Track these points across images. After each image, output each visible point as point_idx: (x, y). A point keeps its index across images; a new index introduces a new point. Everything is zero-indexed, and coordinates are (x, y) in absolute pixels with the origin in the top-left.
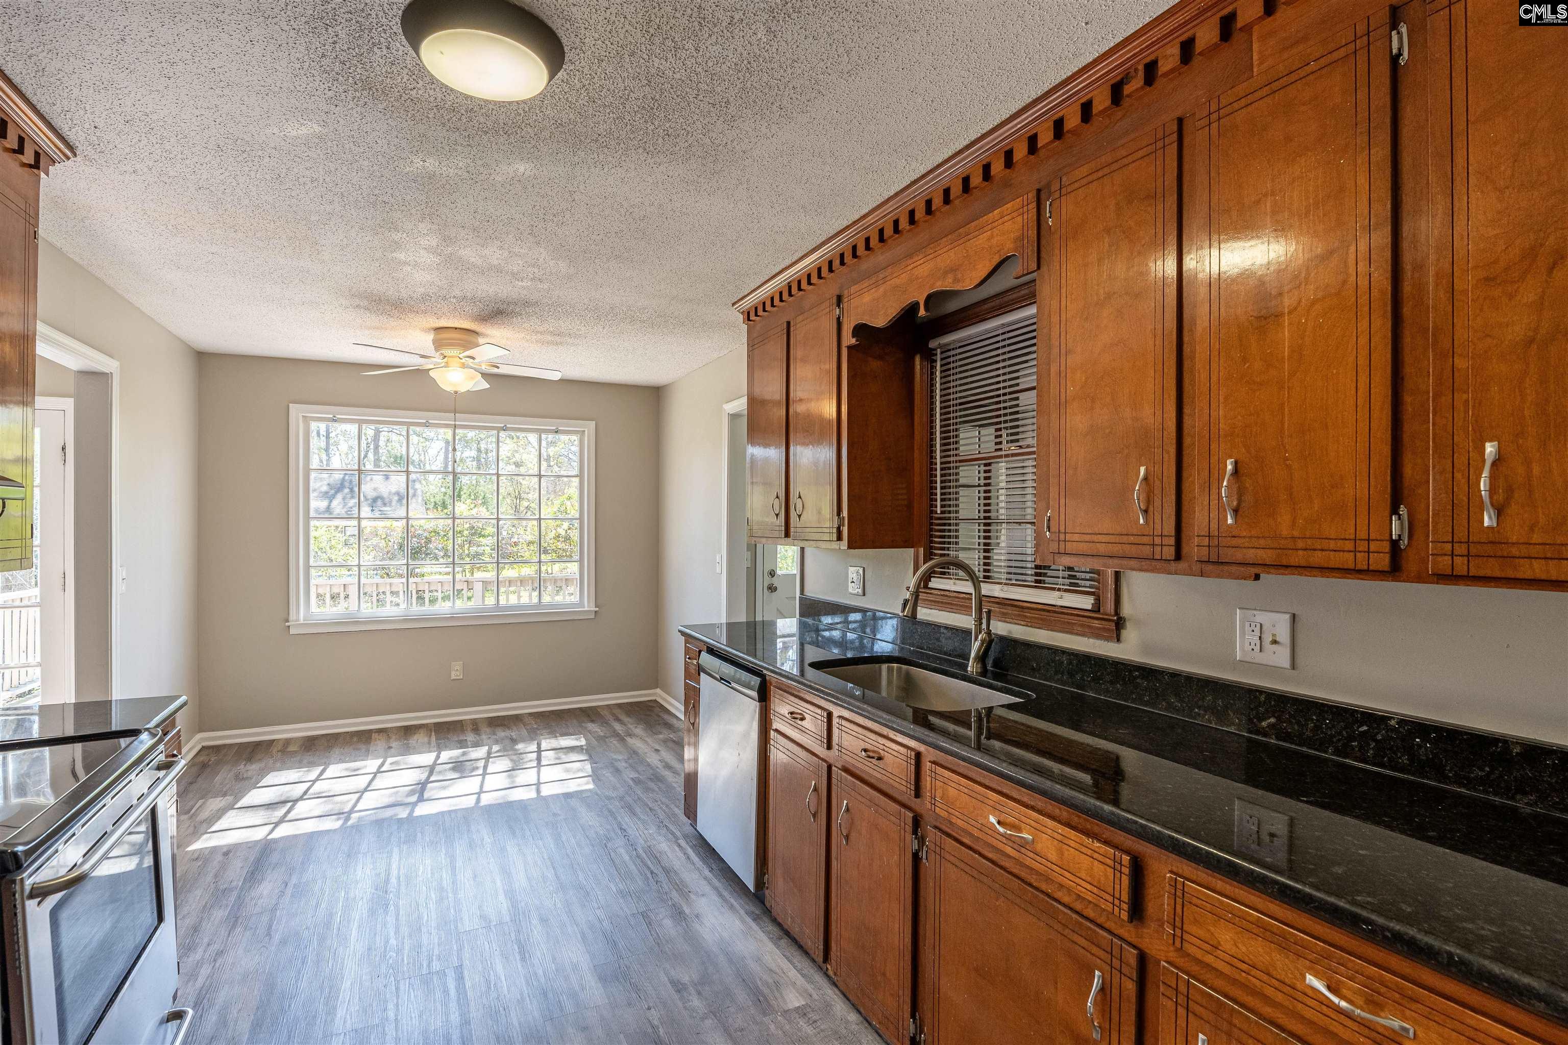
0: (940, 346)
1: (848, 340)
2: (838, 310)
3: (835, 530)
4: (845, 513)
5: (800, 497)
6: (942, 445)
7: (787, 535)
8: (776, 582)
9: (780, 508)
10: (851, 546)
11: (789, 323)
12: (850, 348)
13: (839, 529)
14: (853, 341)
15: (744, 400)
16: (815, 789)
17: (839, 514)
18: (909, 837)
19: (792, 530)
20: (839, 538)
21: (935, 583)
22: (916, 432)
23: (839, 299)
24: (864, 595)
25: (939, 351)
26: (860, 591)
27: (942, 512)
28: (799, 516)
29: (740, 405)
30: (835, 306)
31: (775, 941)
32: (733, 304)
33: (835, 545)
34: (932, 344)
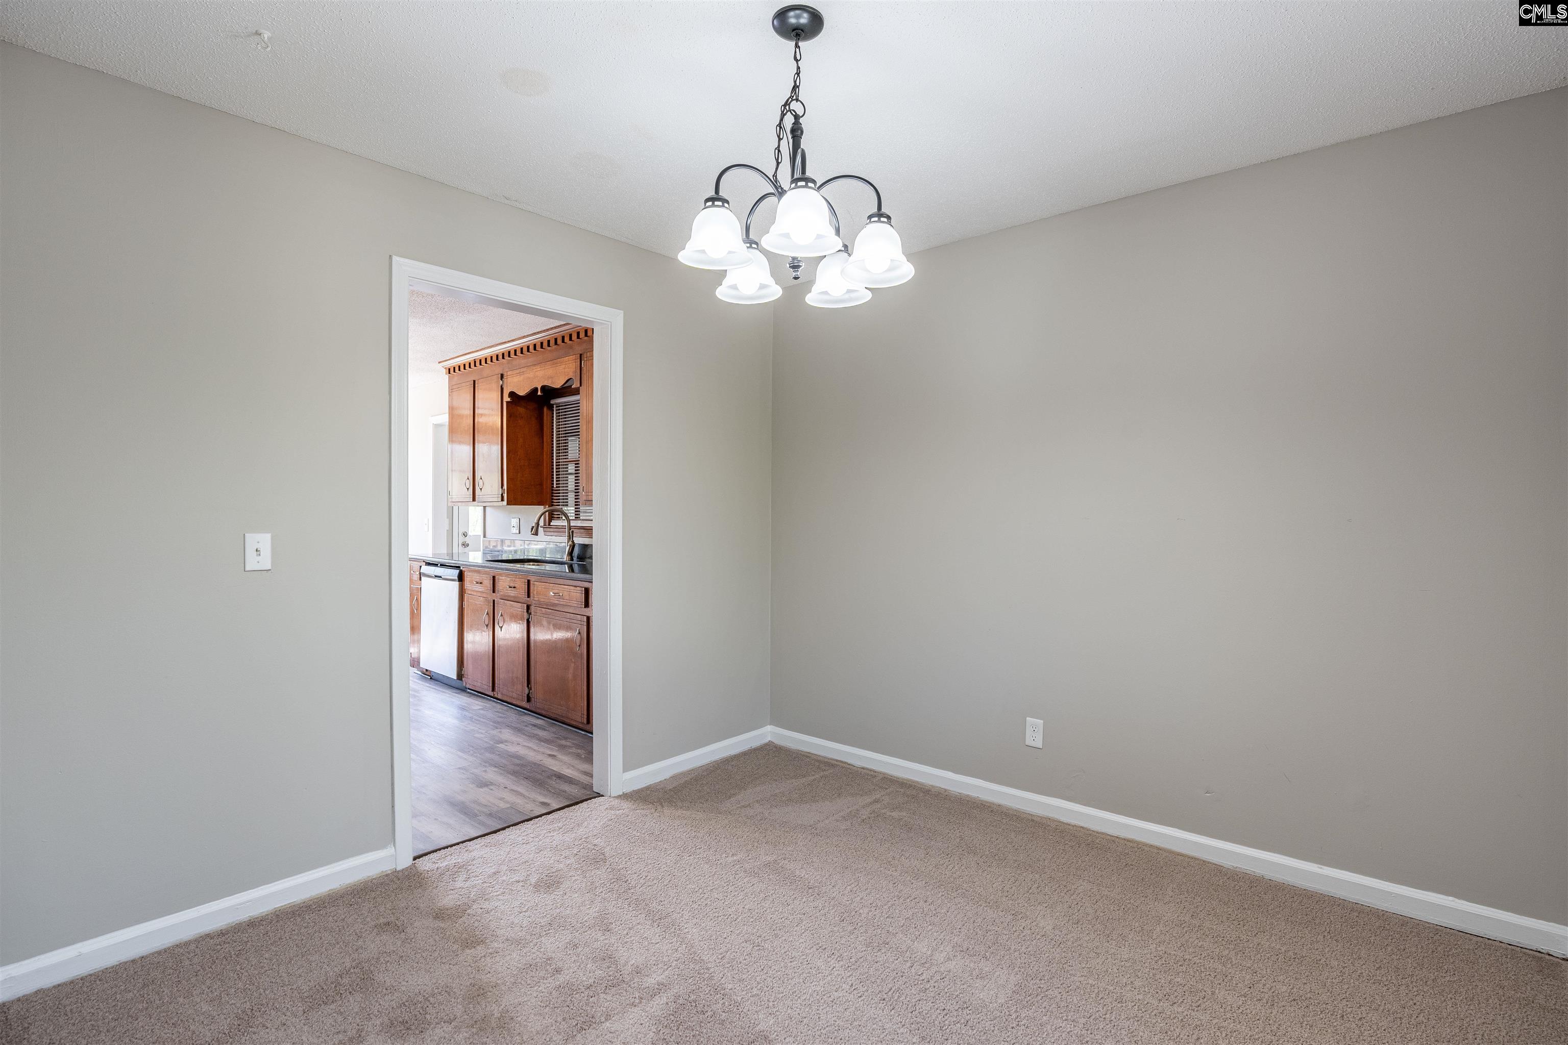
0: (556, 404)
1: (507, 399)
2: (501, 382)
3: (500, 496)
4: (505, 487)
5: (481, 479)
6: (557, 453)
7: (474, 500)
8: (467, 540)
9: (470, 486)
10: (508, 504)
11: (474, 381)
12: (507, 402)
13: (502, 495)
14: (509, 400)
15: (447, 416)
16: (487, 614)
17: (502, 488)
18: (526, 614)
19: (477, 497)
20: (502, 500)
21: (553, 523)
22: (544, 447)
23: (502, 376)
24: (520, 533)
25: (555, 406)
26: (518, 532)
27: (557, 487)
28: (481, 489)
29: (445, 419)
30: (500, 379)
31: (469, 697)
32: (439, 363)
33: (501, 503)
34: (552, 402)
